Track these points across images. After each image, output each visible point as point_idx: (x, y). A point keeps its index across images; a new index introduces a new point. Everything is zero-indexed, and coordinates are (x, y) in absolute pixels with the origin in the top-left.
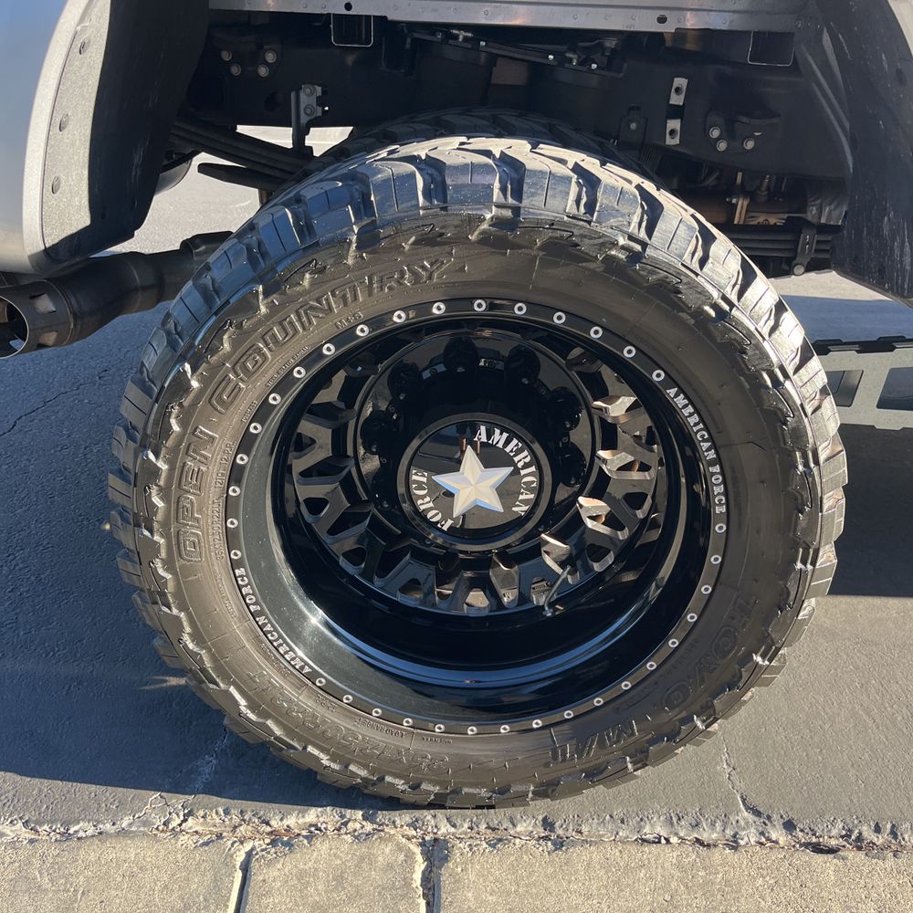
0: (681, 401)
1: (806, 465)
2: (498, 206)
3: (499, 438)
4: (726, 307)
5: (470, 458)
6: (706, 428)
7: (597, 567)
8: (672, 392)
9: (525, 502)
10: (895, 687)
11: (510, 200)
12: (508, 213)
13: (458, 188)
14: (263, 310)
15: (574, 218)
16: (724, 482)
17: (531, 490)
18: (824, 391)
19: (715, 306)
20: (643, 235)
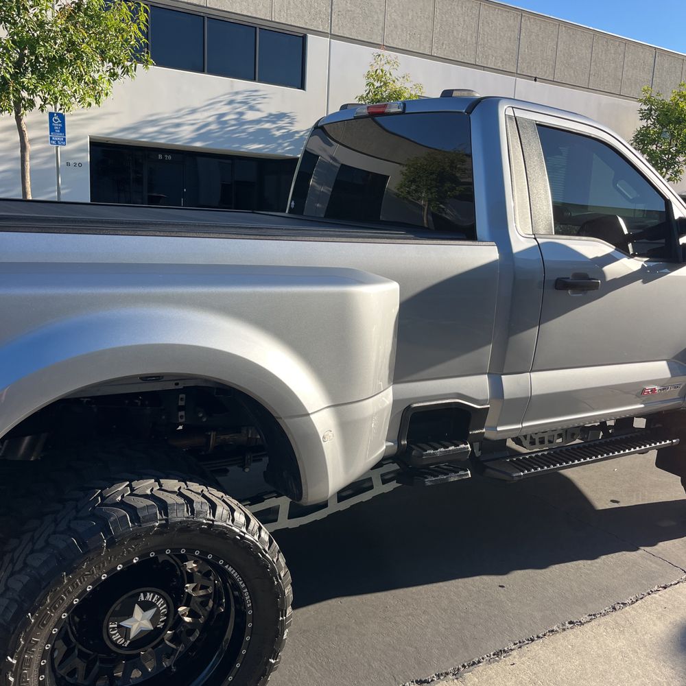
0: (230, 569)
1: (277, 581)
2: (160, 520)
3: (149, 597)
4: (243, 534)
5: (137, 609)
6: (240, 576)
7: (192, 639)
8: (227, 567)
9: (162, 622)
10: (320, 649)
11: (164, 517)
12: (164, 522)
13: (143, 517)
14: (66, 581)
15: (188, 518)
16: (249, 595)
17: (165, 615)
18: (279, 552)
19: (240, 535)
20: (212, 518)
